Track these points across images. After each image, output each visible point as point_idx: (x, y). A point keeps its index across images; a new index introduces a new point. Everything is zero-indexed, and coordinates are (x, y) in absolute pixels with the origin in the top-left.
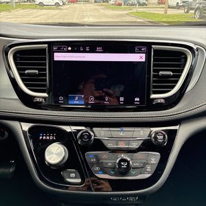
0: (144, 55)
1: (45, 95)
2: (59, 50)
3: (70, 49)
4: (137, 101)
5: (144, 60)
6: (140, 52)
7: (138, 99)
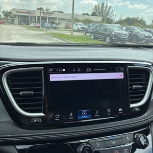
0: (123, 73)
1: (42, 114)
2: (55, 72)
3: (64, 70)
4: (120, 111)
5: (123, 77)
6: (119, 71)
7: (121, 110)
